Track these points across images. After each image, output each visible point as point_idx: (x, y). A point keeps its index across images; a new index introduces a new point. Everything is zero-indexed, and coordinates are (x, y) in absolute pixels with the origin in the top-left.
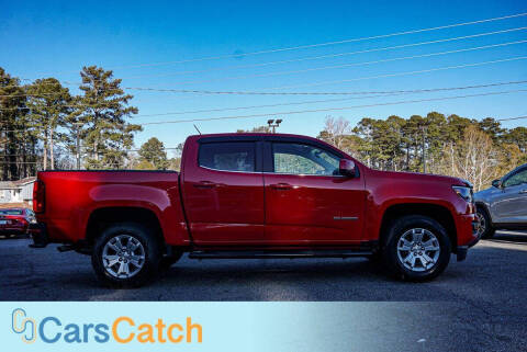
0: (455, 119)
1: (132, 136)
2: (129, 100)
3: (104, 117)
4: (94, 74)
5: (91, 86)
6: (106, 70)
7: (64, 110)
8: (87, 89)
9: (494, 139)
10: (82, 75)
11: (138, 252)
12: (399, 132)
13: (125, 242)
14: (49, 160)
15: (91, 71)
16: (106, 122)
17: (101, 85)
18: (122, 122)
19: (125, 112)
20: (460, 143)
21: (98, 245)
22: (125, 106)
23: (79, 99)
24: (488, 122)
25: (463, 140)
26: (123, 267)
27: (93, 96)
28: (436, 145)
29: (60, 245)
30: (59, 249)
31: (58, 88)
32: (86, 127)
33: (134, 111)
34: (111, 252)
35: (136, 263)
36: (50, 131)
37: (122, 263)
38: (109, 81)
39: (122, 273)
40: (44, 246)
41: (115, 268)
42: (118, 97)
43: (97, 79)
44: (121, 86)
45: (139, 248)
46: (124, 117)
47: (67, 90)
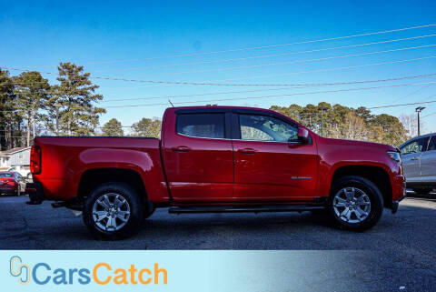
0: (338, 107)
1: (98, 117)
2: (96, 89)
3: (76, 101)
4: (68, 69)
5: (66, 77)
6: (78, 65)
7: (44, 96)
8: (63, 80)
9: (366, 122)
10: (59, 69)
11: (124, 208)
12: (298, 116)
13: (112, 199)
14: (31, 135)
15: (66, 66)
16: (77, 106)
17: (74, 77)
18: (90, 106)
19: (93, 98)
20: (342, 124)
21: (88, 202)
22: (92, 94)
23: (56, 87)
24: (362, 110)
25: (344, 122)
26: (111, 221)
27: (68, 85)
28: (325, 126)
29: (53, 202)
30: (53, 205)
31: (40, 79)
32: (61, 109)
33: (100, 97)
34: (100, 208)
35: (122, 217)
36: (33, 113)
37: (110, 218)
38: (80, 74)
39: (110, 227)
40: (40, 203)
41: (104, 222)
42: (88, 86)
43: (71, 72)
44: (89, 79)
45: (125, 204)
46: (92, 102)
47: (47, 81)
